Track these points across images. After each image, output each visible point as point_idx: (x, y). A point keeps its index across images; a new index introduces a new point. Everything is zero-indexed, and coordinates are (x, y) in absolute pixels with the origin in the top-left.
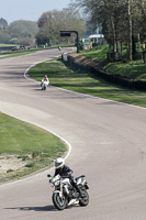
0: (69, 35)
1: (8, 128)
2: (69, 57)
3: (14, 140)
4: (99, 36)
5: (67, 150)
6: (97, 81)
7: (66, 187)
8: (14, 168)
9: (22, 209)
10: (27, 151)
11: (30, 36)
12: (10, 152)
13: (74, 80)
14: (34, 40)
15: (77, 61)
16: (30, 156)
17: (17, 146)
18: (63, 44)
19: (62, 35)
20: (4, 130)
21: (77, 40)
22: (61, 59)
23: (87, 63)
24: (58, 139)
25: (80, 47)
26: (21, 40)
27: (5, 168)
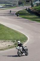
0: (29, 2)
1: (9, 32)
2: (29, 9)
3: (10, 36)
4: (38, 2)
5: (27, 39)
6: (38, 17)
7: (21, 49)
8: (11, 45)
9: (8, 56)
10: (15, 39)
11: (16, 2)
12: (9, 40)
13: (30, 17)
14: (18, 3)
15: (31, 10)
16: (16, 41)
17: (12, 38)
18: (27, 5)
19: (27, 2)
20: (7, 32)
21: (32, 3)
22: (26, 9)
23: (35, 11)
24: (25, 35)
25: (32, 6)
26: (13, 3)
27: (8, 45)
